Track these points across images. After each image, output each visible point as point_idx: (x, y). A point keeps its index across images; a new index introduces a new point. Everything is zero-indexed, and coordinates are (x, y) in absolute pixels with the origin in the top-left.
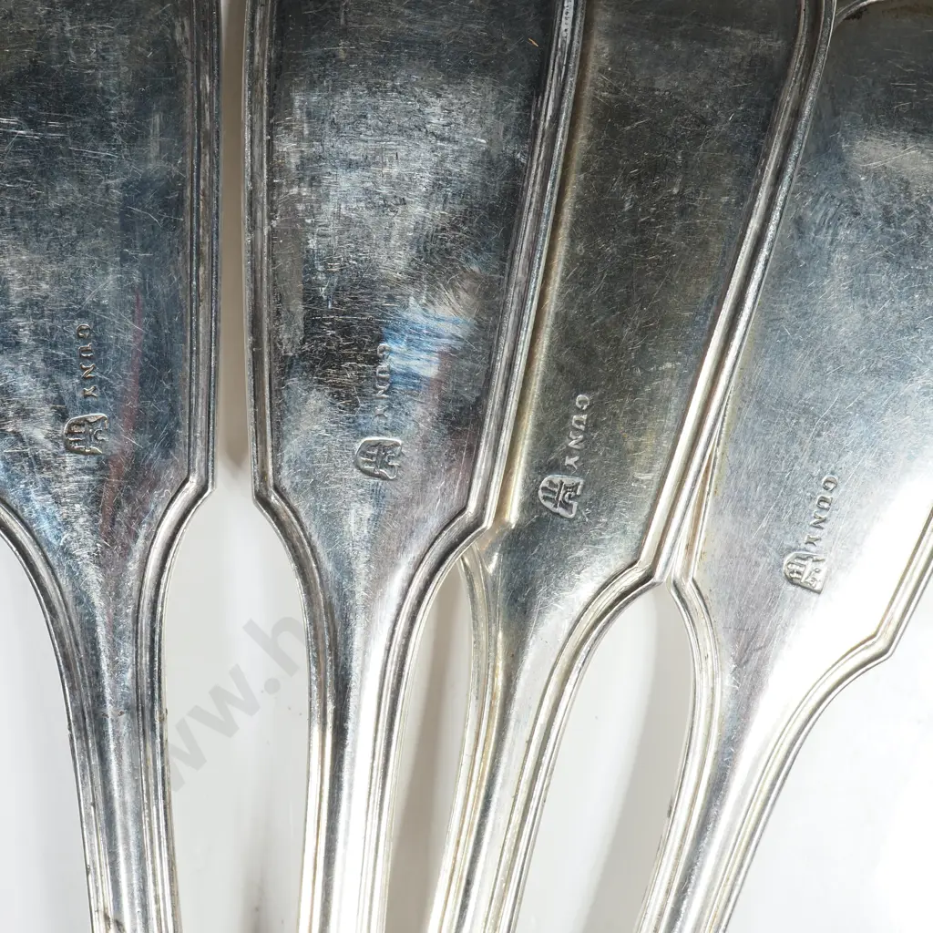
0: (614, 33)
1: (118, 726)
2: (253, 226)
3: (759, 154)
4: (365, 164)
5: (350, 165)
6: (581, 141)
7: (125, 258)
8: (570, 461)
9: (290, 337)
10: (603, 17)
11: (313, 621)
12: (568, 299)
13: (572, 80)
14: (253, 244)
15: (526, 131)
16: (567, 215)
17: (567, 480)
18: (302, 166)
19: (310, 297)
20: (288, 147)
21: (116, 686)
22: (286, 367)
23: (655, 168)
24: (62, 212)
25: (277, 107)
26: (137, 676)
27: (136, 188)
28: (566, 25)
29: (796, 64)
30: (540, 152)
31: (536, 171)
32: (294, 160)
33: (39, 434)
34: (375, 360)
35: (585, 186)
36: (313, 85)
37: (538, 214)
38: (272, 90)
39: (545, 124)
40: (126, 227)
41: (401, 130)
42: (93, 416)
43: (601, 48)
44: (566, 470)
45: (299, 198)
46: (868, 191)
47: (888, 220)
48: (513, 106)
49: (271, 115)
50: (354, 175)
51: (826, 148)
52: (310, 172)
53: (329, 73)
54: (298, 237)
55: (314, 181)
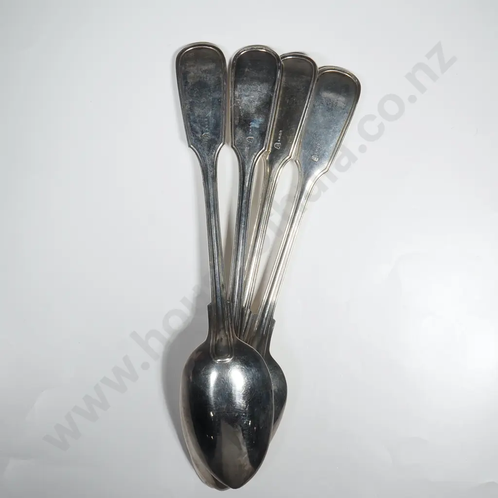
0: (286, 76)
1: (210, 180)
2: (231, 105)
3: (307, 94)
4: (248, 96)
5: (246, 96)
6: (281, 92)
7: (212, 110)
8: (279, 141)
9: (237, 122)
10: (284, 74)
11: (240, 165)
12: (279, 117)
13: (279, 83)
14: (231, 108)
15: (272, 91)
16: (279, 103)
17: (279, 144)
18: (239, 96)
19: (240, 116)
20: (237, 93)
21: (210, 174)
22: (236, 126)
23: (292, 96)
24: (203, 102)
25: (235, 87)
26: (213, 173)
27: (214, 99)
28: (279, 75)
29: (312, 81)
30: (274, 94)
31: (274, 97)
32: (238, 95)
33: (199, 136)
34: (250, 125)
35: (282, 99)
36: (241, 84)
37: (274, 103)
38: (234, 85)
39: (275, 90)
40: (213, 105)
41: (254, 91)
42: (207, 133)
43: (284, 78)
44: (278, 142)
45: (238, 101)
46: (324, 100)
47: (327, 105)
48: (270, 87)
49: (234, 88)
50: (247, 97)
51: (318, 94)
52: (240, 97)
53: (243, 82)
54: (238, 107)
55: (241, 98)
